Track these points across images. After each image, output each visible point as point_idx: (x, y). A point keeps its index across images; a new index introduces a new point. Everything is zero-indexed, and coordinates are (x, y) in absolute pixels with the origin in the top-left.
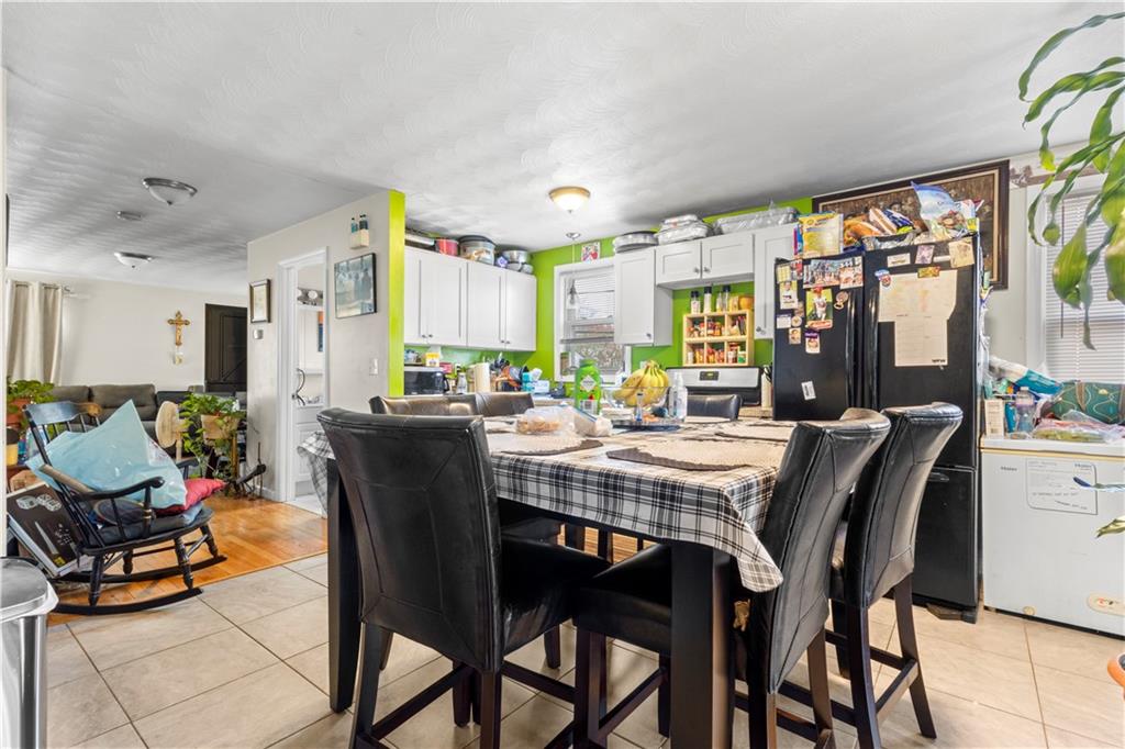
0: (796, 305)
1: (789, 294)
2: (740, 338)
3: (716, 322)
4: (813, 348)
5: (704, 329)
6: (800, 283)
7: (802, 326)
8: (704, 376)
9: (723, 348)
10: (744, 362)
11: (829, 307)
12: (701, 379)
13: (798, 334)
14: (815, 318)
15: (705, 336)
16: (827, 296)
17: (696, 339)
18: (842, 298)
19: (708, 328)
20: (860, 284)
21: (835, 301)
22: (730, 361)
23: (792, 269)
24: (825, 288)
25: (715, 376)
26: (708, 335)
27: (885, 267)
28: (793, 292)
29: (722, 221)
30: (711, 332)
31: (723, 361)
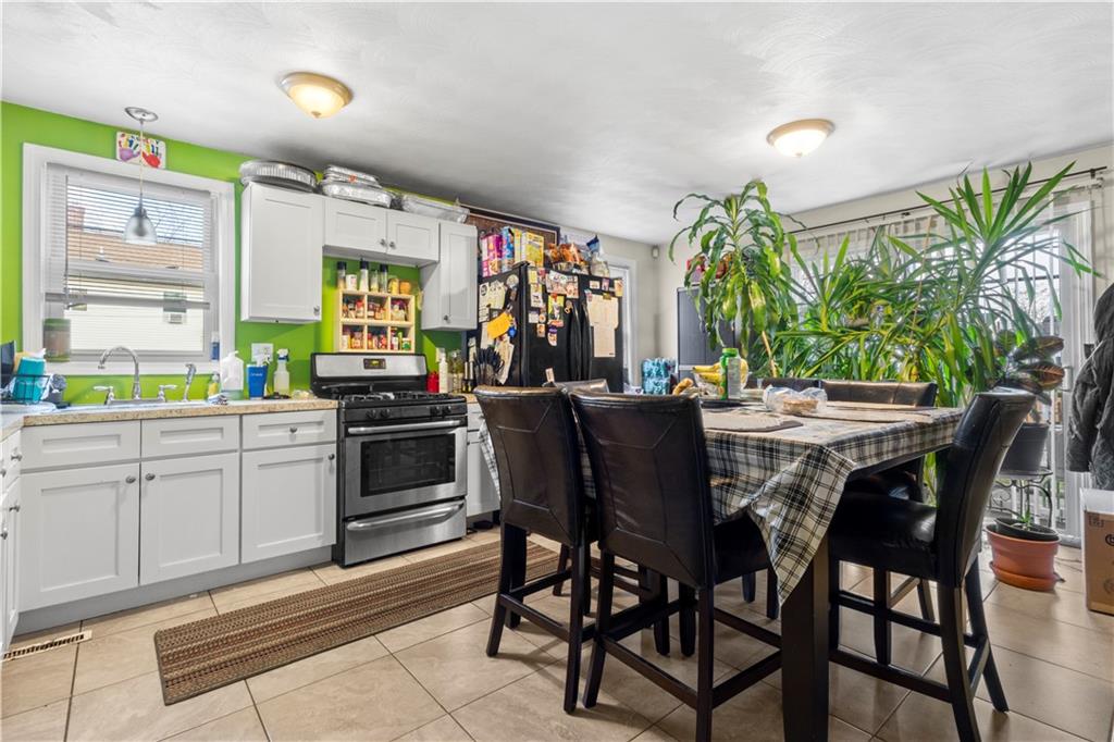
0: (541, 305)
1: (536, 294)
2: (404, 323)
3: (377, 303)
4: (553, 341)
5: (364, 310)
6: (544, 287)
7: (546, 323)
8: (368, 365)
9: (385, 334)
10: (410, 349)
11: (562, 310)
12: (366, 368)
13: (543, 330)
14: (554, 318)
15: (363, 316)
16: (560, 300)
17: (352, 321)
18: (570, 305)
19: (369, 309)
20: (577, 297)
21: (565, 306)
22: (396, 348)
23: (538, 274)
24: (559, 295)
25: (381, 365)
26: (369, 317)
27: (588, 287)
28: (540, 294)
29: (409, 199)
30: (371, 313)
31: (386, 347)
